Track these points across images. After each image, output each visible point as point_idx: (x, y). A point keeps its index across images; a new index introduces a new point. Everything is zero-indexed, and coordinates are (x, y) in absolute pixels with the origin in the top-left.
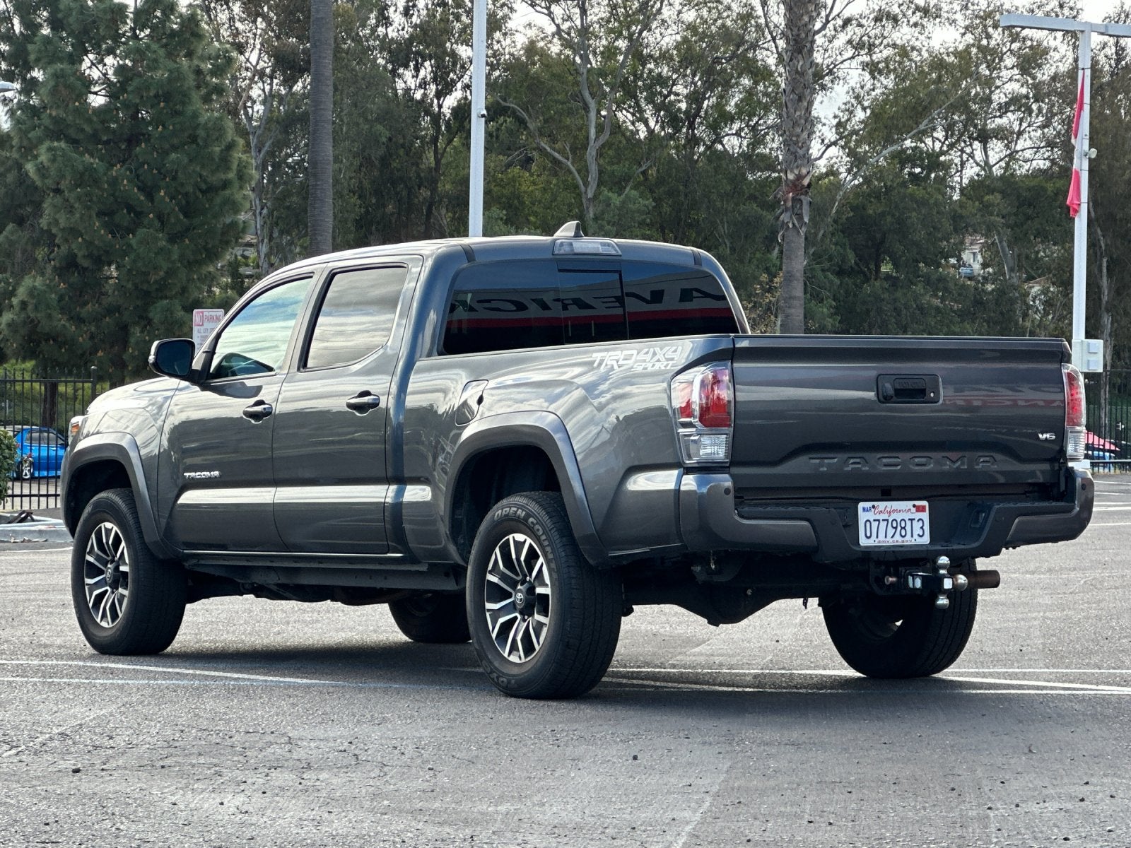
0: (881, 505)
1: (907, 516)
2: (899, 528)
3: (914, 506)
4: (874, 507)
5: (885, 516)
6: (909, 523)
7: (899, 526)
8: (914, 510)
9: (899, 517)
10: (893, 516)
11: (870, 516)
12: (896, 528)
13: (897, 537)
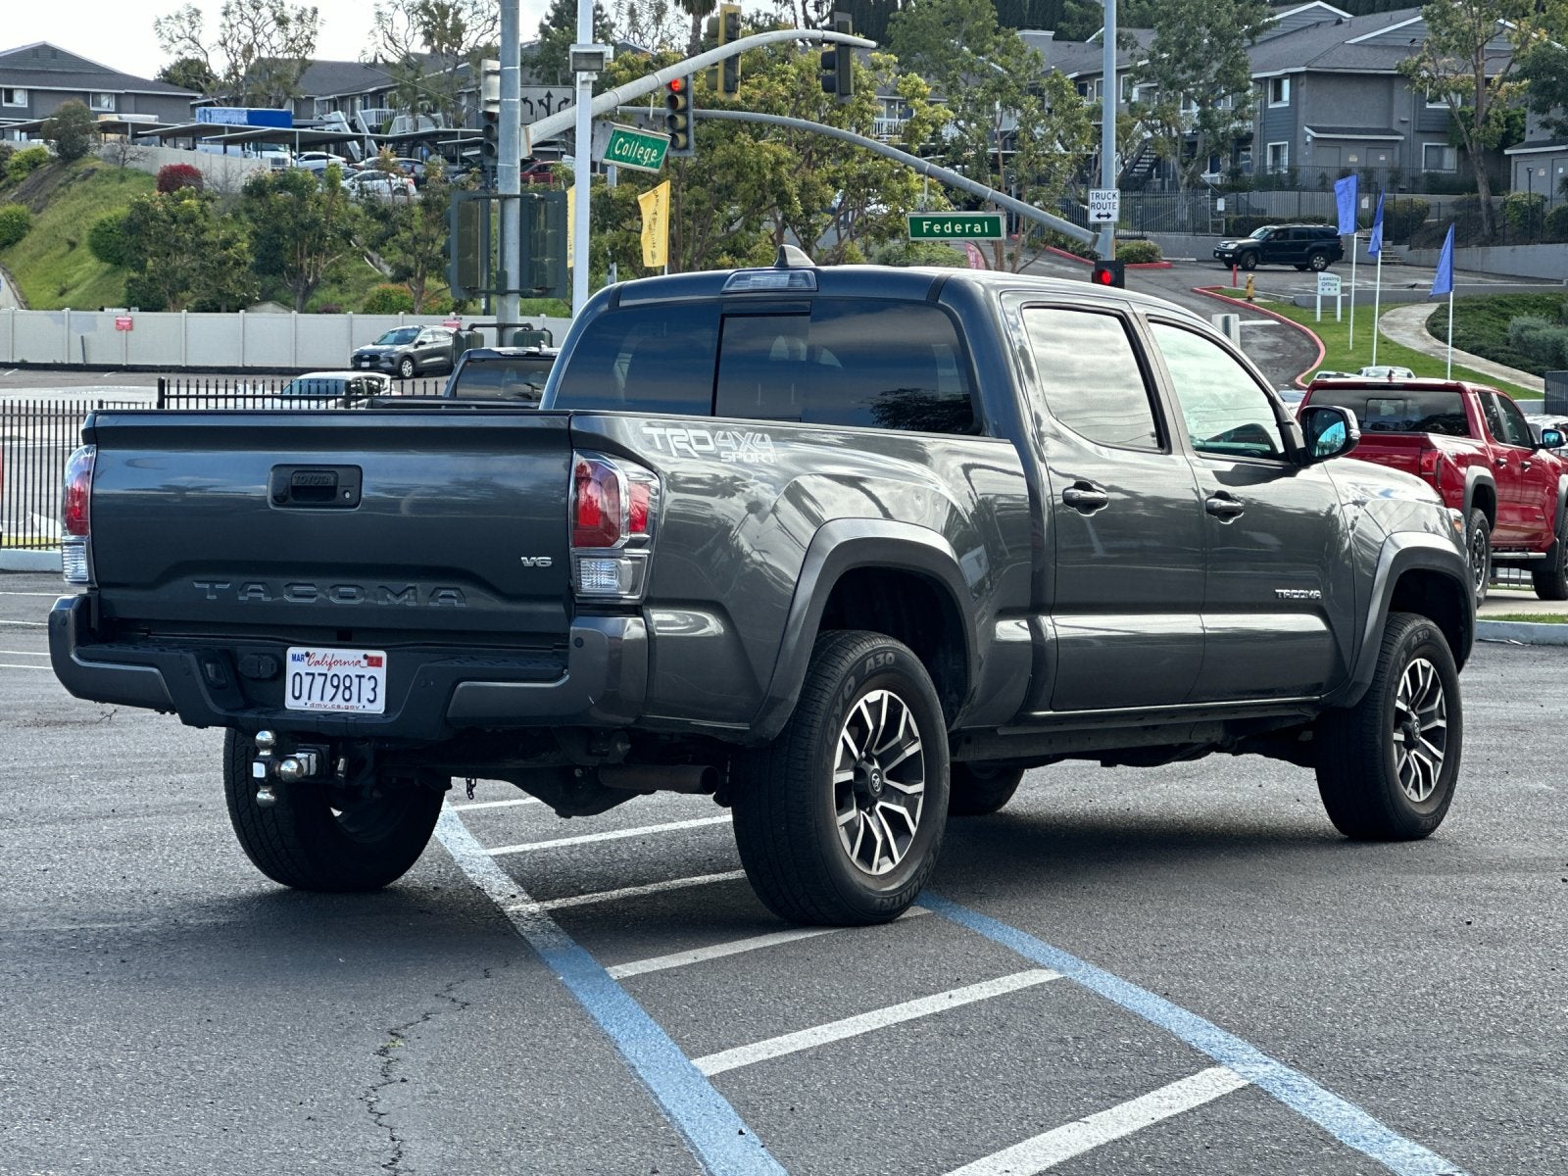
0: (319, 653)
1: (353, 671)
2: (342, 688)
3: (366, 657)
4: (307, 655)
5: (323, 669)
6: (356, 681)
7: (342, 685)
8: (364, 663)
9: (341, 671)
10: (335, 670)
11: (301, 667)
12: (337, 687)
13: (339, 700)
